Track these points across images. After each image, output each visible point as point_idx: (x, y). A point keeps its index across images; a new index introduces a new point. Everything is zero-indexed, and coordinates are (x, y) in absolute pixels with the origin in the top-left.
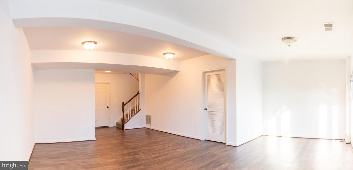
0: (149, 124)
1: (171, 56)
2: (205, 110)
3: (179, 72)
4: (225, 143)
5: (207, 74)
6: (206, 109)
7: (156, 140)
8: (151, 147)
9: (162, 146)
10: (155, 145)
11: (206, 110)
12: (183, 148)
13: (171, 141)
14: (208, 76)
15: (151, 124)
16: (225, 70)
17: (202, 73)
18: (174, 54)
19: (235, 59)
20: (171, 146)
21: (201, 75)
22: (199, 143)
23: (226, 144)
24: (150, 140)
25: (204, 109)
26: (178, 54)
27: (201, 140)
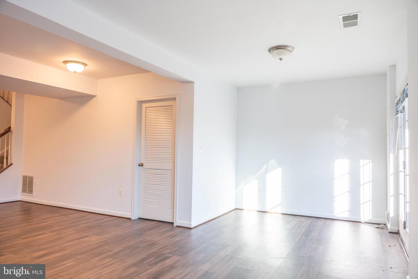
0: (30, 193)
1: (80, 68)
2: (140, 166)
3: (96, 97)
4: (173, 223)
5: (144, 105)
6: (141, 165)
7: (43, 224)
8: (31, 239)
9: (54, 233)
10: (40, 233)
11: (142, 165)
12: (98, 234)
13: (74, 222)
14: (147, 108)
15: (34, 192)
16: (175, 99)
17: (136, 102)
18: (85, 65)
19: (192, 82)
20: (73, 232)
21: (134, 106)
22: (128, 224)
23: (175, 225)
24: (29, 225)
25: (138, 165)
26: (92, 66)
27: (130, 219)
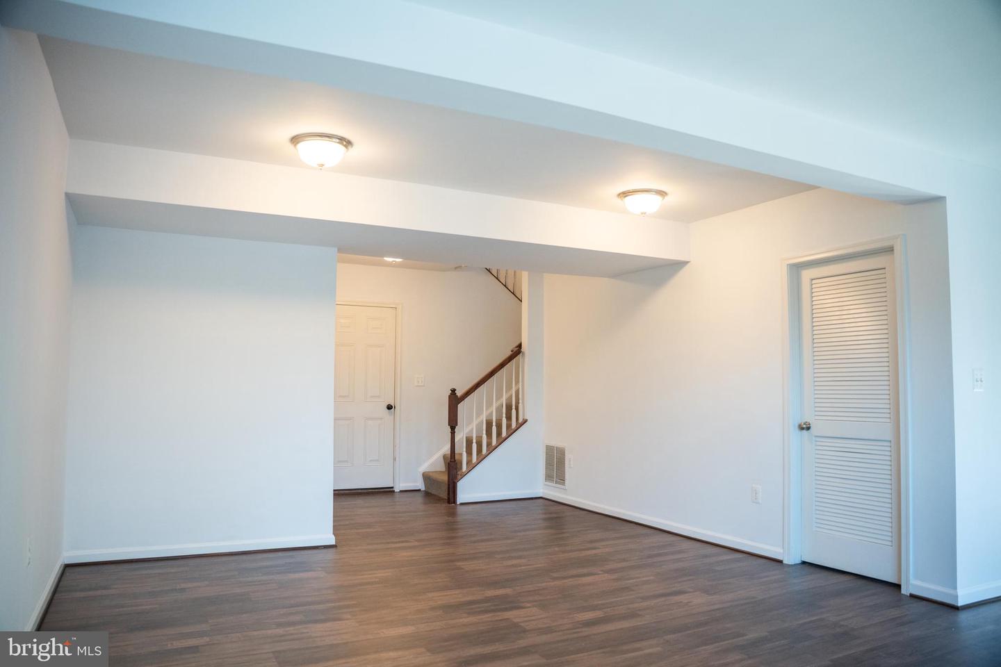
0: (560, 483)
1: (651, 204)
2: (802, 429)
3: (687, 267)
5: (807, 274)
6: (805, 427)
7: (589, 552)
8: (569, 582)
9: (615, 576)
10: (585, 571)
11: (808, 428)
12: (706, 591)
13: (650, 557)
14: (814, 282)
15: (567, 482)
16: (890, 250)
17: (785, 269)
18: (662, 193)
19: (940, 200)
20: (652, 578)
21: (781, 278)
22: (774, 574)
23: (904, 591)
24: (564, 552)
25: (797, 425)
26: (679, 194)
27: (781, 562)
